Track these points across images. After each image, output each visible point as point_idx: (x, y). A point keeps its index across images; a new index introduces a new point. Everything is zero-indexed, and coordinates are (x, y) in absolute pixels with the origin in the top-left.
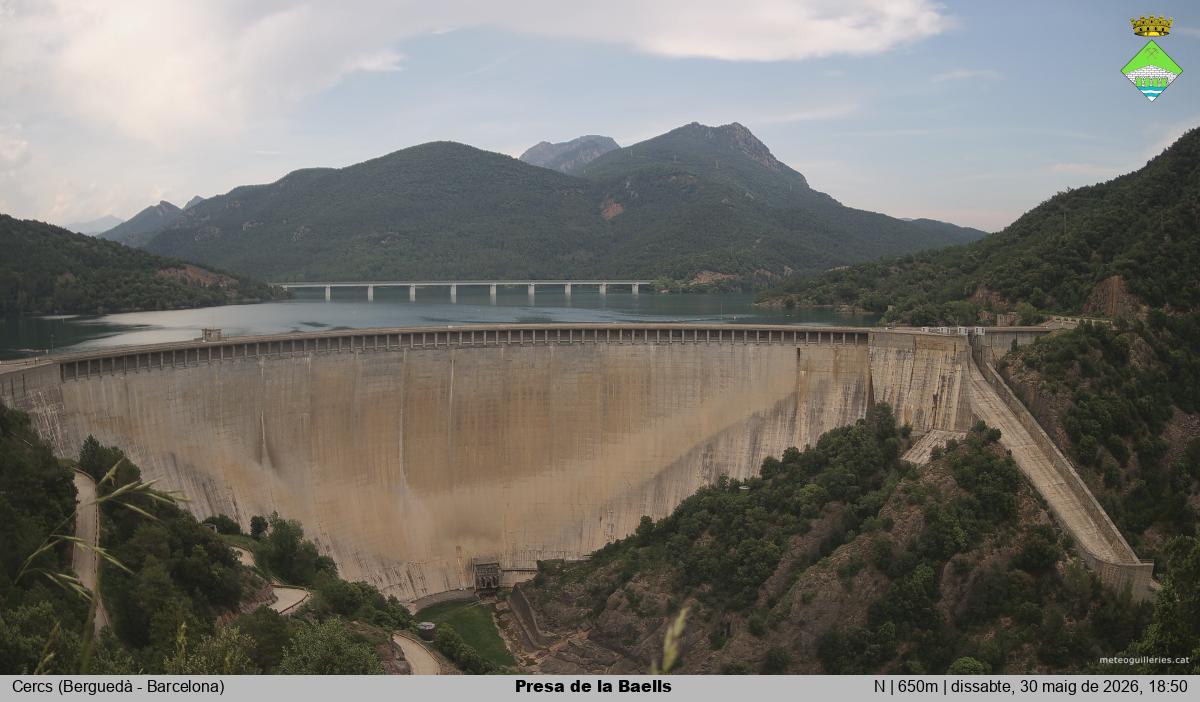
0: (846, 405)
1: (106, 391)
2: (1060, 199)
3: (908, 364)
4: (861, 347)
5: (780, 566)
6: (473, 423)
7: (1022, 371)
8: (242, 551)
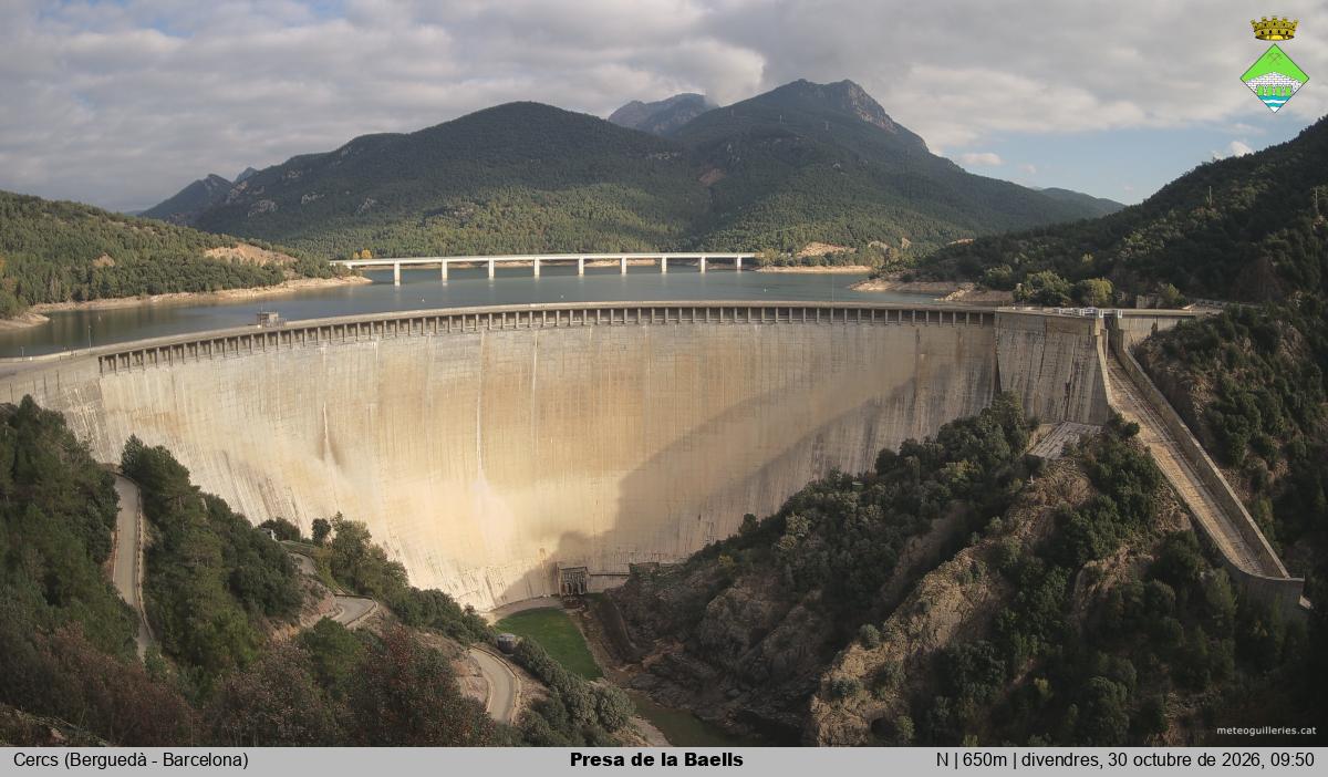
0: (970, 393)
1: (150, 385)
2: (1204, 170)
3: (1038, 348)
4: (987, 328)
5: (897, 571)
6: (558, 410)
7: (1162, 359)
8: (302, 557)
